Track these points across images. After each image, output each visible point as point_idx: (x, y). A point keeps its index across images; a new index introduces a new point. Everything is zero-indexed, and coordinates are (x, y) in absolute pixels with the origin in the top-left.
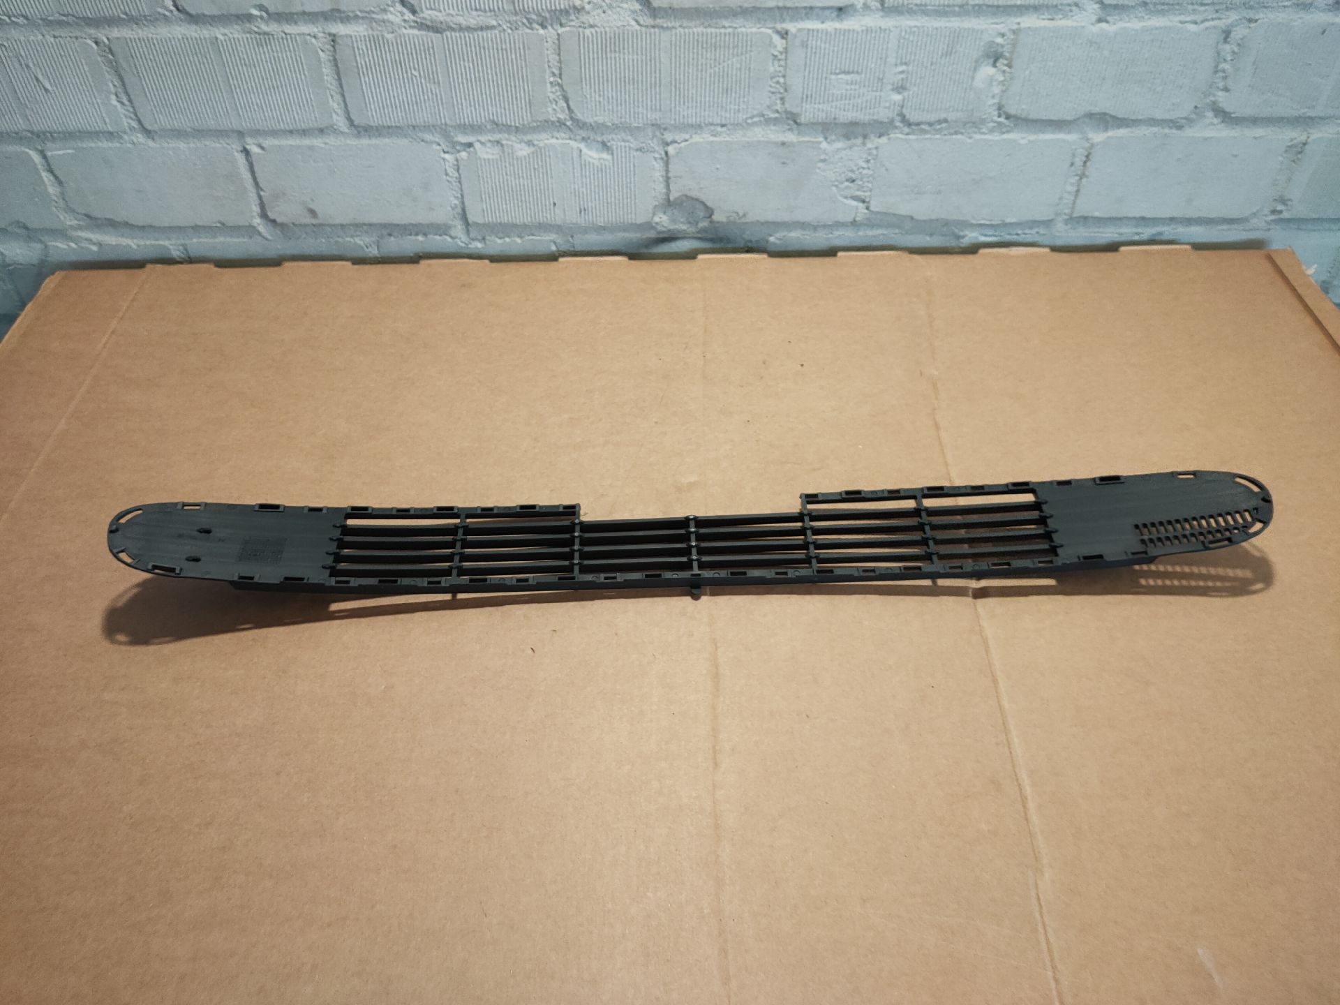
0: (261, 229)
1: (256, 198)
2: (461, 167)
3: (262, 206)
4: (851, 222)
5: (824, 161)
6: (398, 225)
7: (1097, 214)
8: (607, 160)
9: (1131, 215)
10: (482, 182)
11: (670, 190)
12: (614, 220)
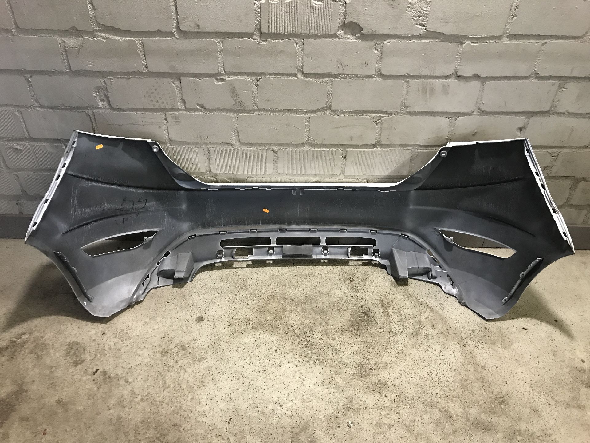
0: (175, 33)
1: (175, 19)
2: (261, 7)
3: (178, 23)
4: (419, 36)
5: (409, 7)
6: (232, 33)
7: (520, 33)
8: (321, 5)
9: (534, 34)
10: (269, 14)
11: (345, 19)
12: (321, 32)
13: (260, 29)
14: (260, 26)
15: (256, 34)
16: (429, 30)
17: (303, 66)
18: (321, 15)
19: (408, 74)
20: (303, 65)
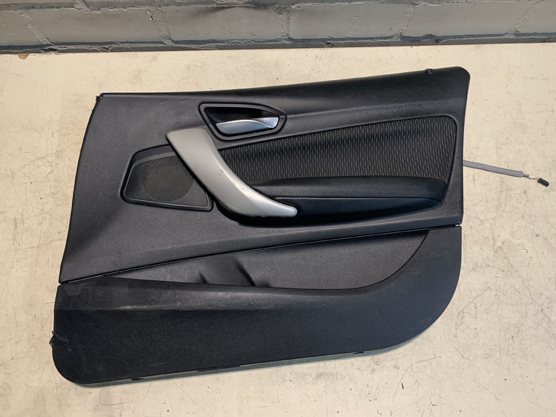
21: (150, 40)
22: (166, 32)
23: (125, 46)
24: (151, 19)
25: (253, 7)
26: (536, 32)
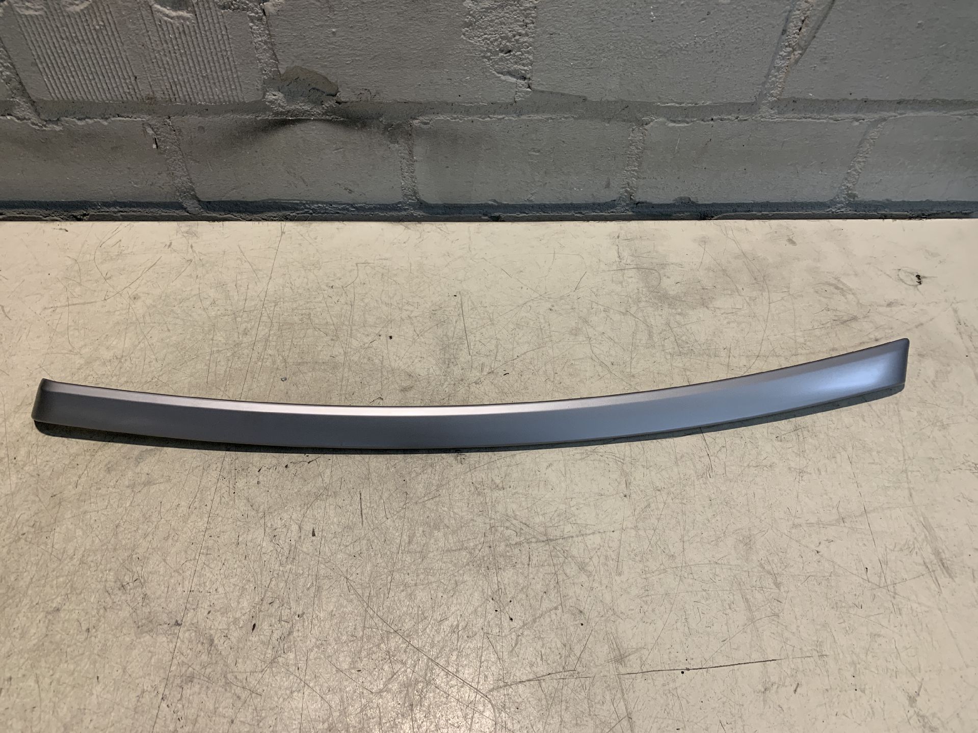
4: (512, 104)
7: (811, 96)
8: (188, 19)
9: (851, 98)
10: (32, 48)
11: (278, 61)
12: (216, 98)
13: (23, 90)
14: (21, 83)
15: (19, 104)
16: (539, 88)
17: (194, 184)
18: (197, 49)
19: (495, 201)
20: (191, 182)
21: (156, 200)
22: (185, 179)
23: (112, 214)
24: (154, 146)
25: (342, 123)
26: (889, 198)
